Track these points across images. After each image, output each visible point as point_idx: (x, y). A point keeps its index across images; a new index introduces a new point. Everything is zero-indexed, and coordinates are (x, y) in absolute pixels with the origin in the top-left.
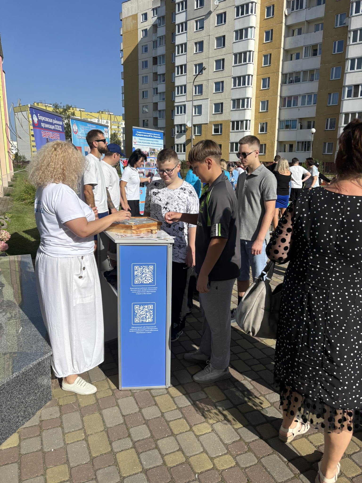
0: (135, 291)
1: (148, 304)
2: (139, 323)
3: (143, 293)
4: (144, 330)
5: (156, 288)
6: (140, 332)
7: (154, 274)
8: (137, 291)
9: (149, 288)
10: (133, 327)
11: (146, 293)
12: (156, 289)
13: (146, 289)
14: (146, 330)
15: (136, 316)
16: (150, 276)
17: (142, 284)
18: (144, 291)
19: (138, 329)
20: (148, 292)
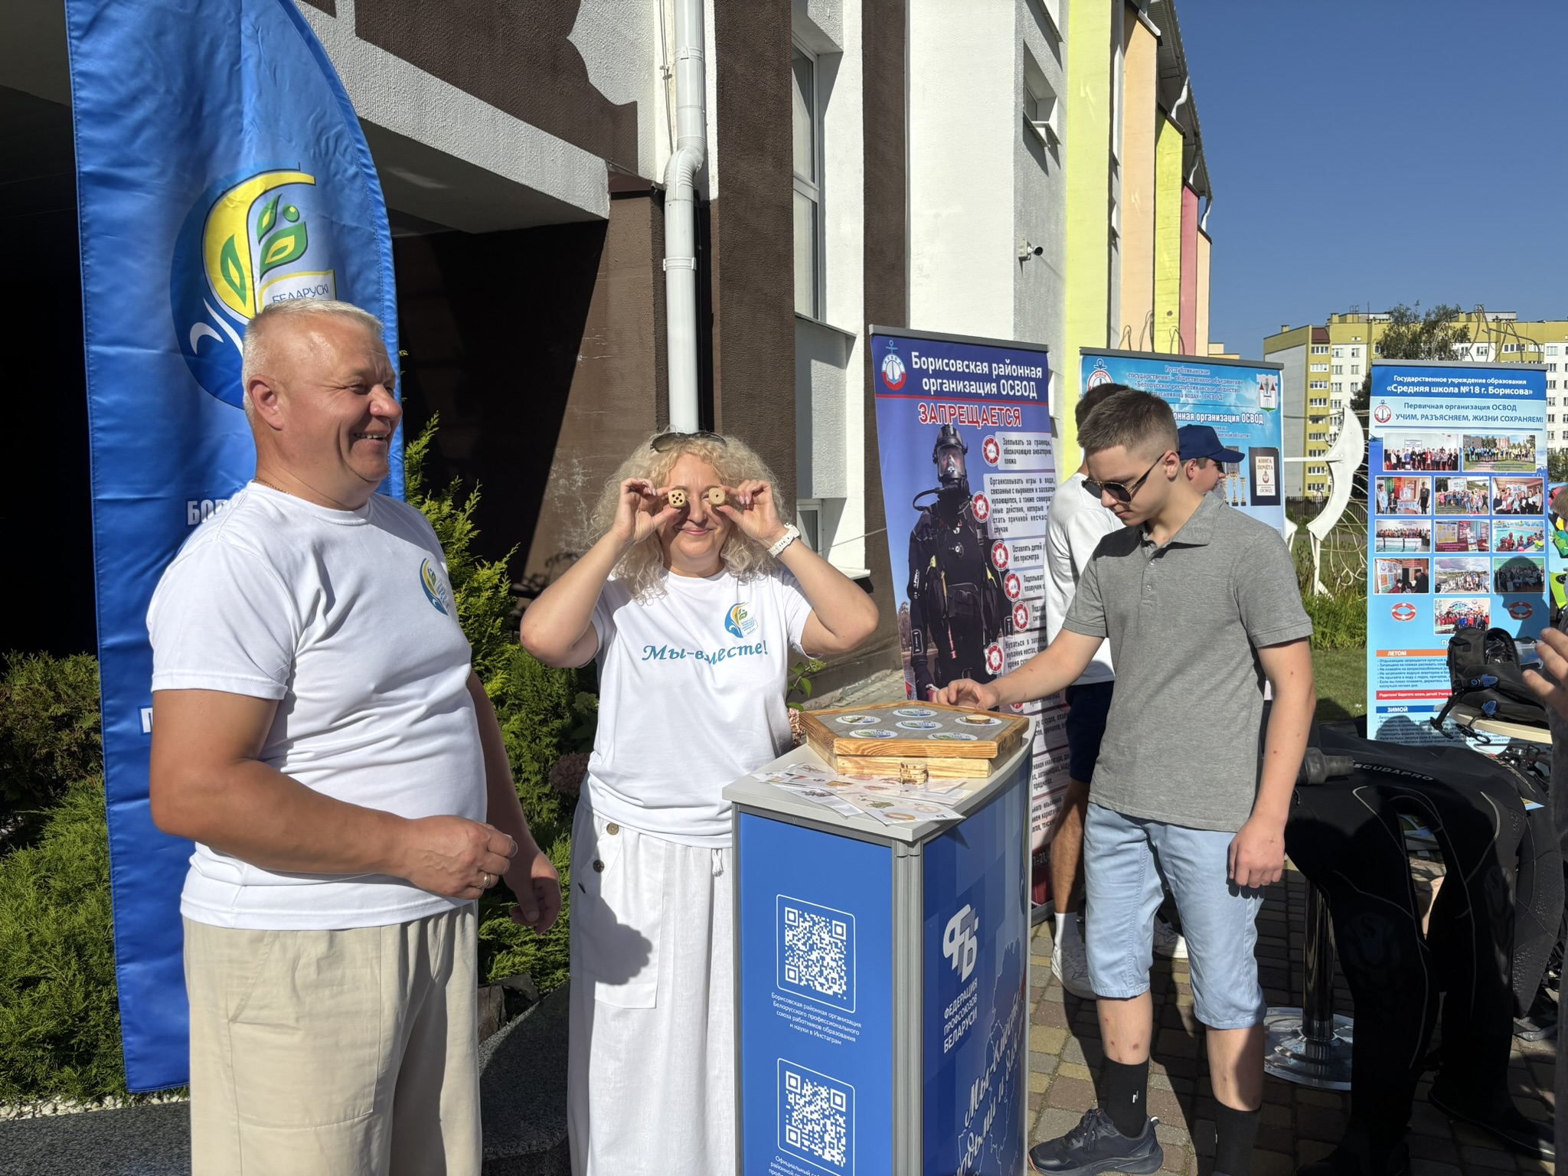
0: (787, 1012)
1: (830, 1085)
2: (801, 1152)
3: (813, 1029)
5: (855, 1025)
7: (848, 961)
8: (793, 1014)
9: (832, 1016)
10: (781, 1161)
11: (821, 1032)
12: (856, 1028)
13: (822, 1017)
15: (791, 1116)
16: (834, 964)
17: (808, 990)
18: (816, 1022)
20: (830, 1031)
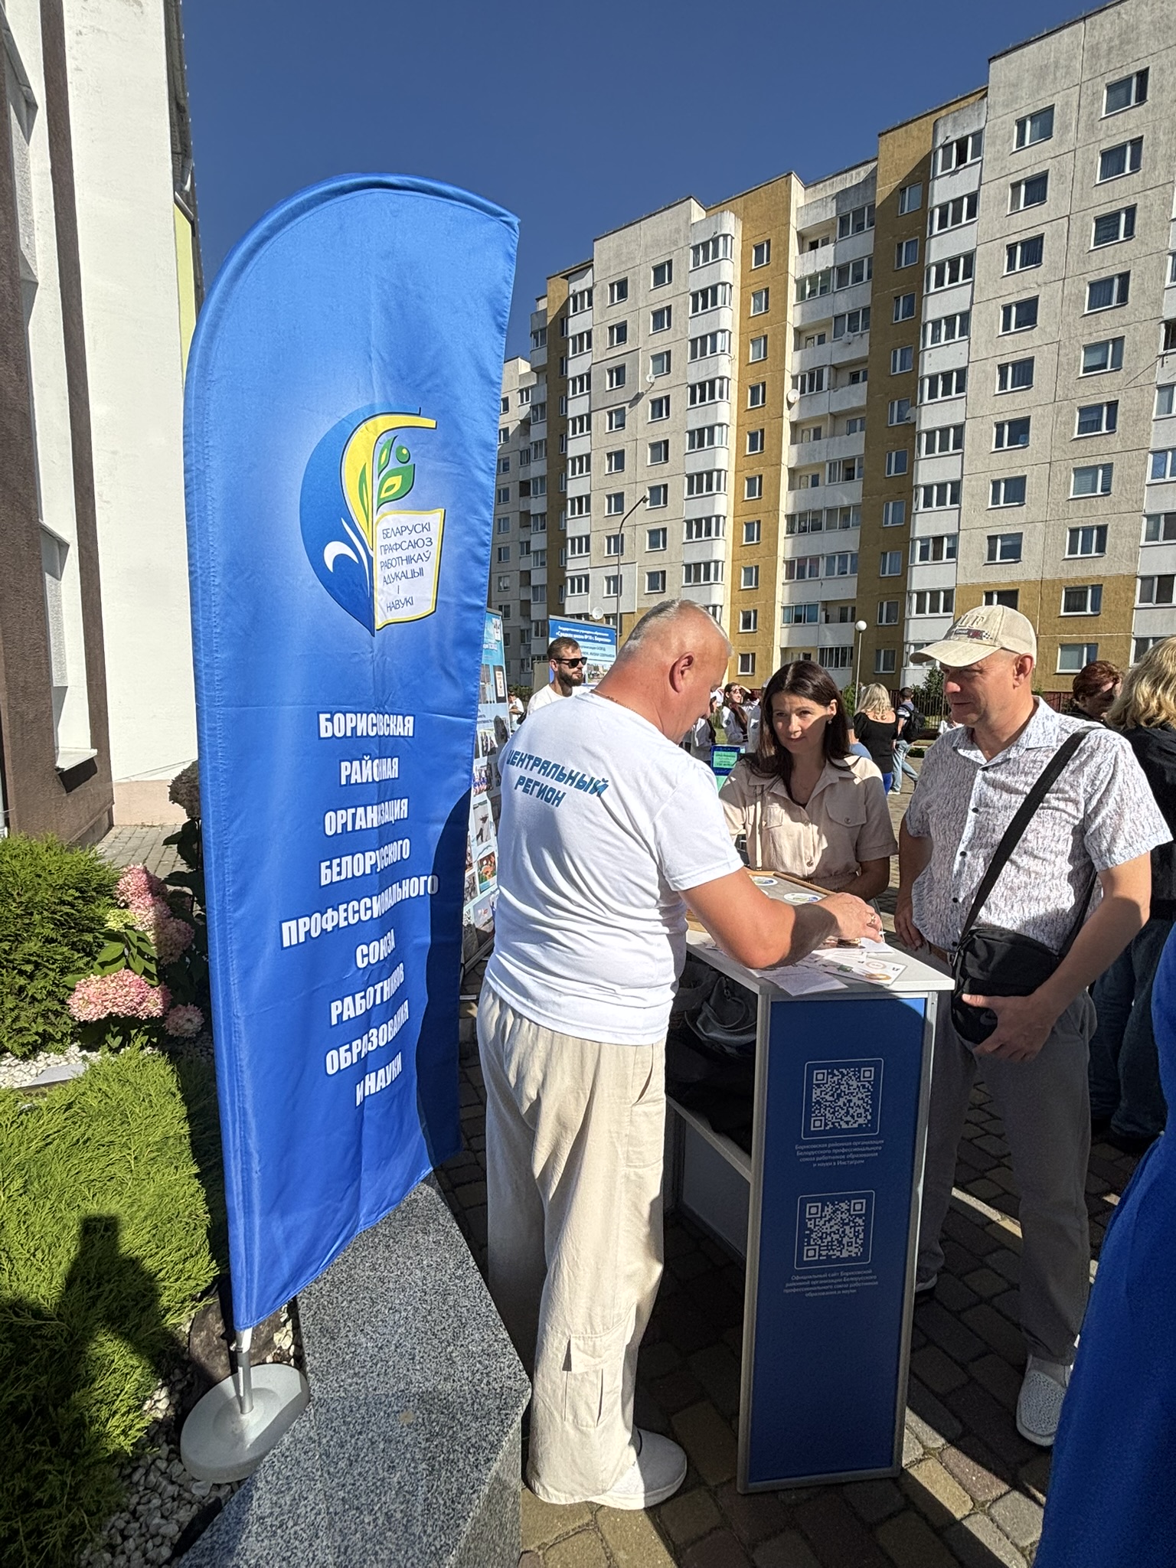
0: (812, 1156)
1: (849, 1198)
2: (818, 1262)
3: (836, 1160)
4: (833, 1284)
5: (878, 1142)
6: (817, 1291)
7: (874, 1097)
8: (815, 1156)
9: (855, 1144)
10: (798, 1278)
11: (846, 1160)
12: (879, 1145)
13: (845, 1147)
14: (839, 1283)
15: (809, 1237)
16: (861, 1102)
17: (834, 1130)
18: (839, 1154)
19: (814, 1283)
20: (853, 1156)
